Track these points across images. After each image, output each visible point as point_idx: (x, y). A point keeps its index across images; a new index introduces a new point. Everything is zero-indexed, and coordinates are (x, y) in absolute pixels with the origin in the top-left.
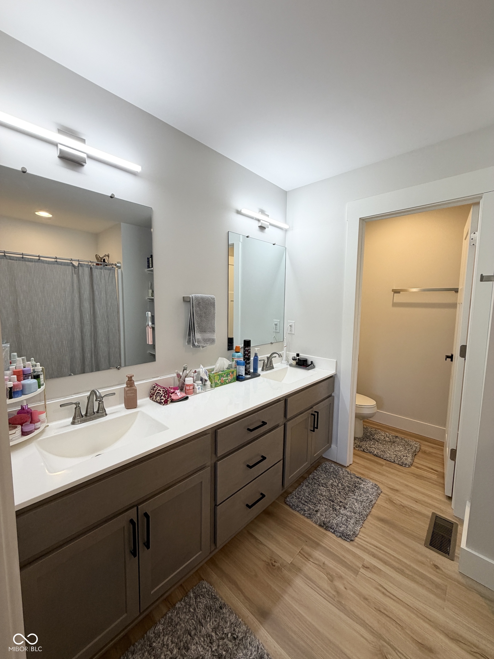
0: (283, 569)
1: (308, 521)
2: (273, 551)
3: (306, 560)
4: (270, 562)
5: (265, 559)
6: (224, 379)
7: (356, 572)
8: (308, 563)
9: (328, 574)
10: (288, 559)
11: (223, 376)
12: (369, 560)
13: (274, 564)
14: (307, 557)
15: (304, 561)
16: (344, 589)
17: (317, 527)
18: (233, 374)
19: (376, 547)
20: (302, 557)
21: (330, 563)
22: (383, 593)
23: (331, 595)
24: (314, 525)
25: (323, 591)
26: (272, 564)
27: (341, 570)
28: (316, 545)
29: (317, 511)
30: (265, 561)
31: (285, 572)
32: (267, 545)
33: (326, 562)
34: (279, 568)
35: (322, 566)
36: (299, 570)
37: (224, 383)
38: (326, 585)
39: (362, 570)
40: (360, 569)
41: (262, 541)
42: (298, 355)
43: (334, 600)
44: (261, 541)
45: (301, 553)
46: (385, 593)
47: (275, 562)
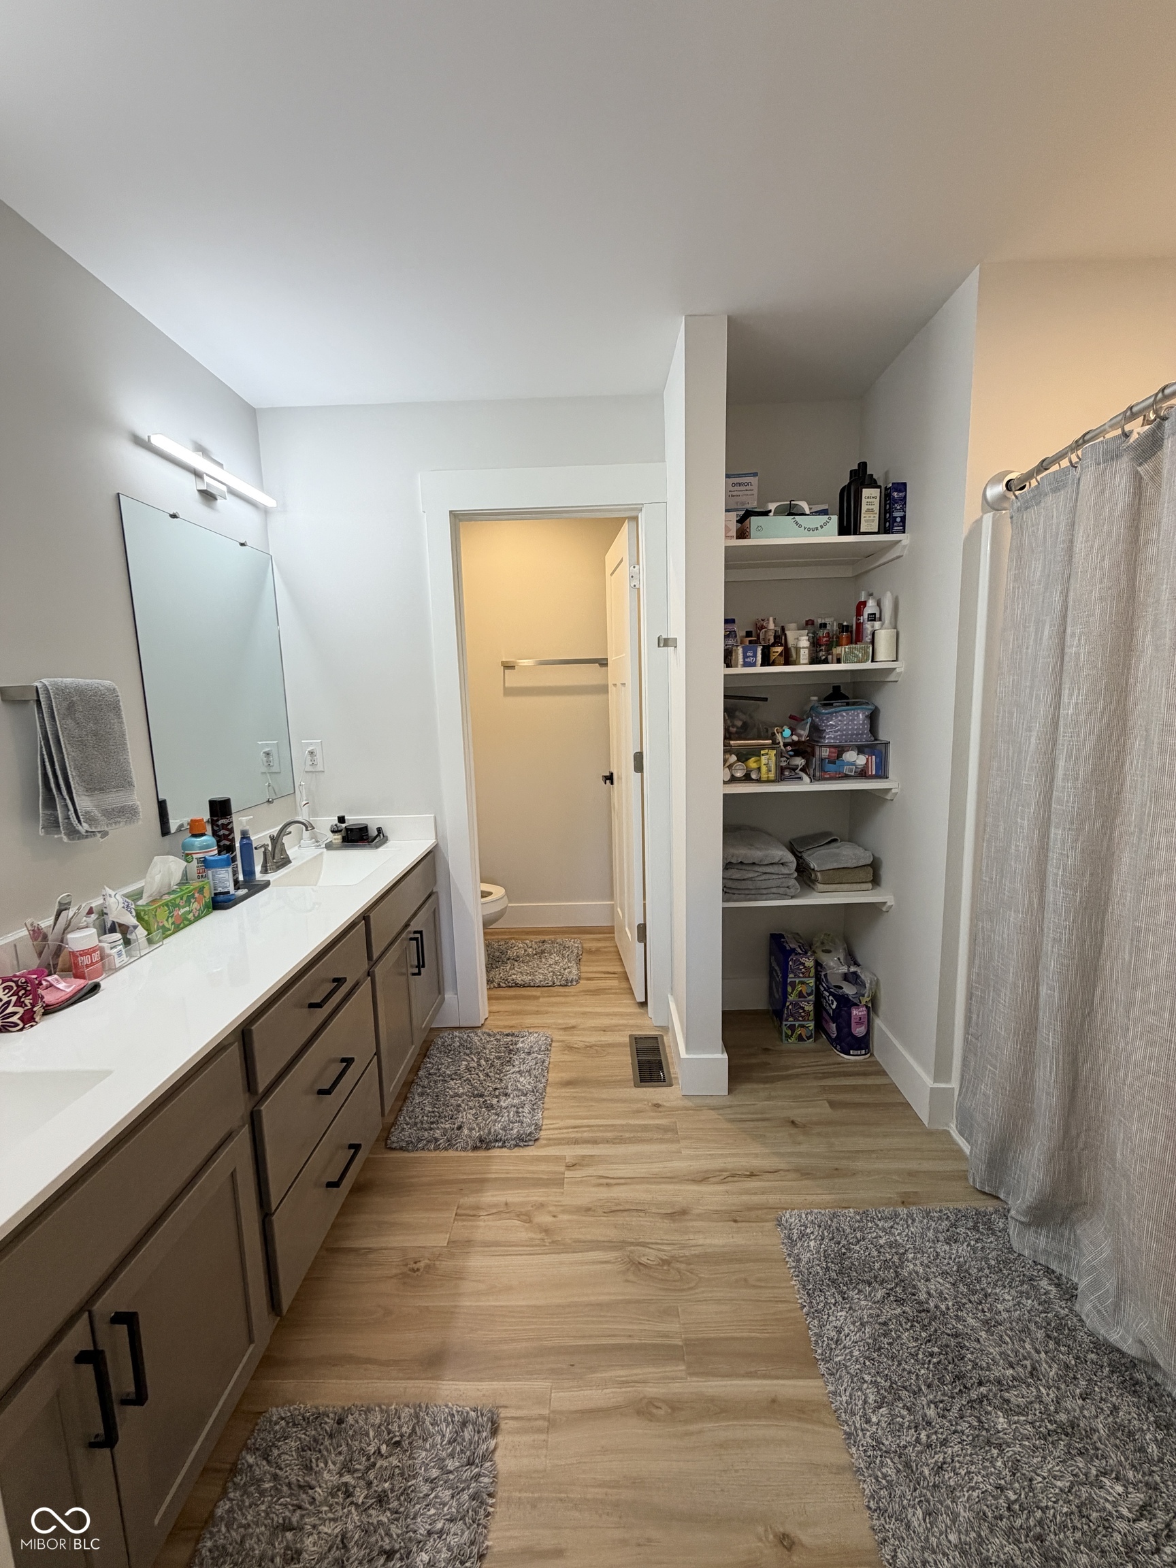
0: (437, 1263)
1: (451, 1153)
2: (404, 1250)
3: (474, 1221)
4: (405, 1269)
5: (395, 1271)
6: (182, 911)
7: (558, 1182)
8: (479, 1221)
9: (518, 1215)
10: (439, 1240)
11: (179, 907)
12: (570, 1152)
13: (416, 1266)
14: (473, 1213)
15: (470, 1223)
16: (554, 1219)
17: (470, 1154)
18: (203, 894)
19: (575, 1127)
20: (464, 1220)
21: (515, 1196)
22: (608, 1185)
23: (537, 1242)
24: (463, 1154)
25: (523, 1246)
26: (413, 1270)
27: (536, 1195)
28: (481, 1183)
29: (459, 1128)
30: (396, 1275)
31: (445, 1265)
32: (384, 1245)
33: (510, 1199)
34: (428, 1267)
35: (506, 1210)
36: (469, 1243)
37: (182, 926)
38: (523, 1235)
39: (568, 1174)
40: (564, 1174)
41: (370, 1246)
42: (342, 820)
43: (545, 1246)
44: (366, 1249)
45: (460, 1215)
46: (607, 1182)
47: (415, 1263)
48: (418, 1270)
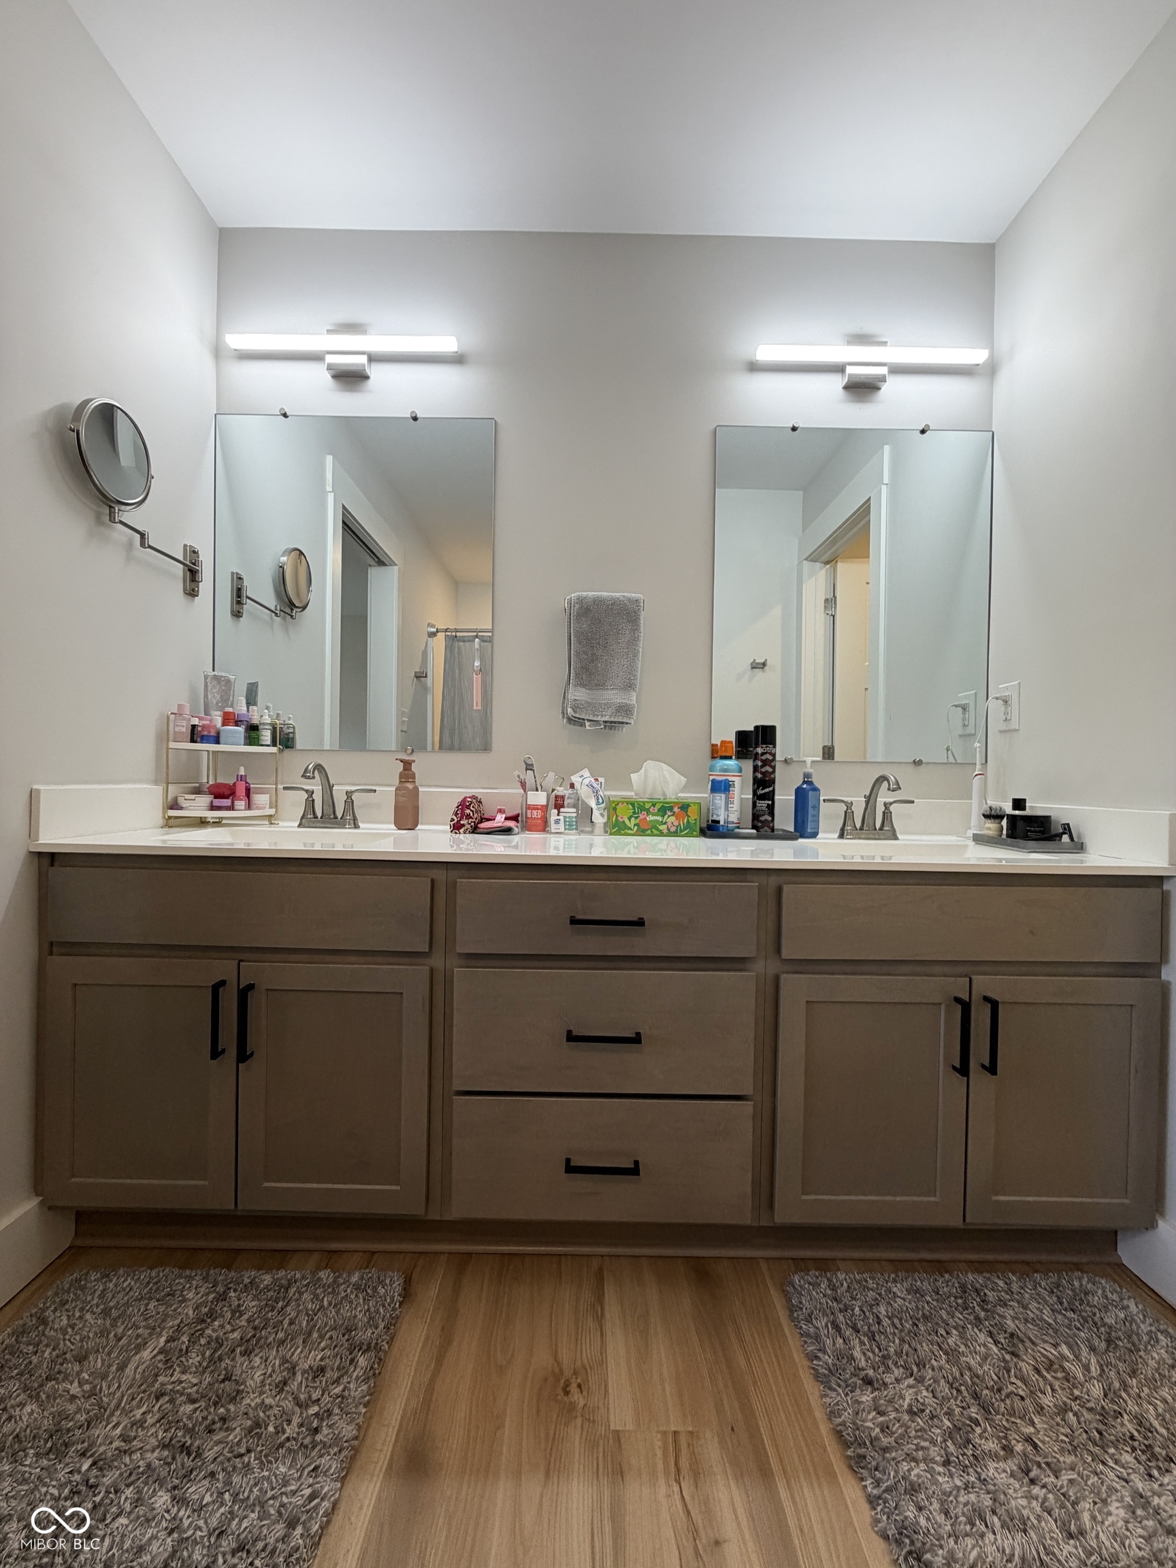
0: (579, 1421)
2: (602, 1363)
3: (667, 1473)
4: (567, 1373)
5: (565, 1356)
6: (650, 818)
8: (668, 1485)
11: (648, 811)
15: (660, 1466)
18: (686, 812)
20: (665, 1451)
26: (567, 1384)
28: (758, 1470)
30: (559, 1364)
32: (609, 1334)
34: (572, 1407)
36: (618, 1472)
37: (649, 832)
41: (607, 1315)
42: (1019, 804)
44: (603, 1313)
45: (675, 1441)
47: (579, 1386)
48: (567, 1393)
